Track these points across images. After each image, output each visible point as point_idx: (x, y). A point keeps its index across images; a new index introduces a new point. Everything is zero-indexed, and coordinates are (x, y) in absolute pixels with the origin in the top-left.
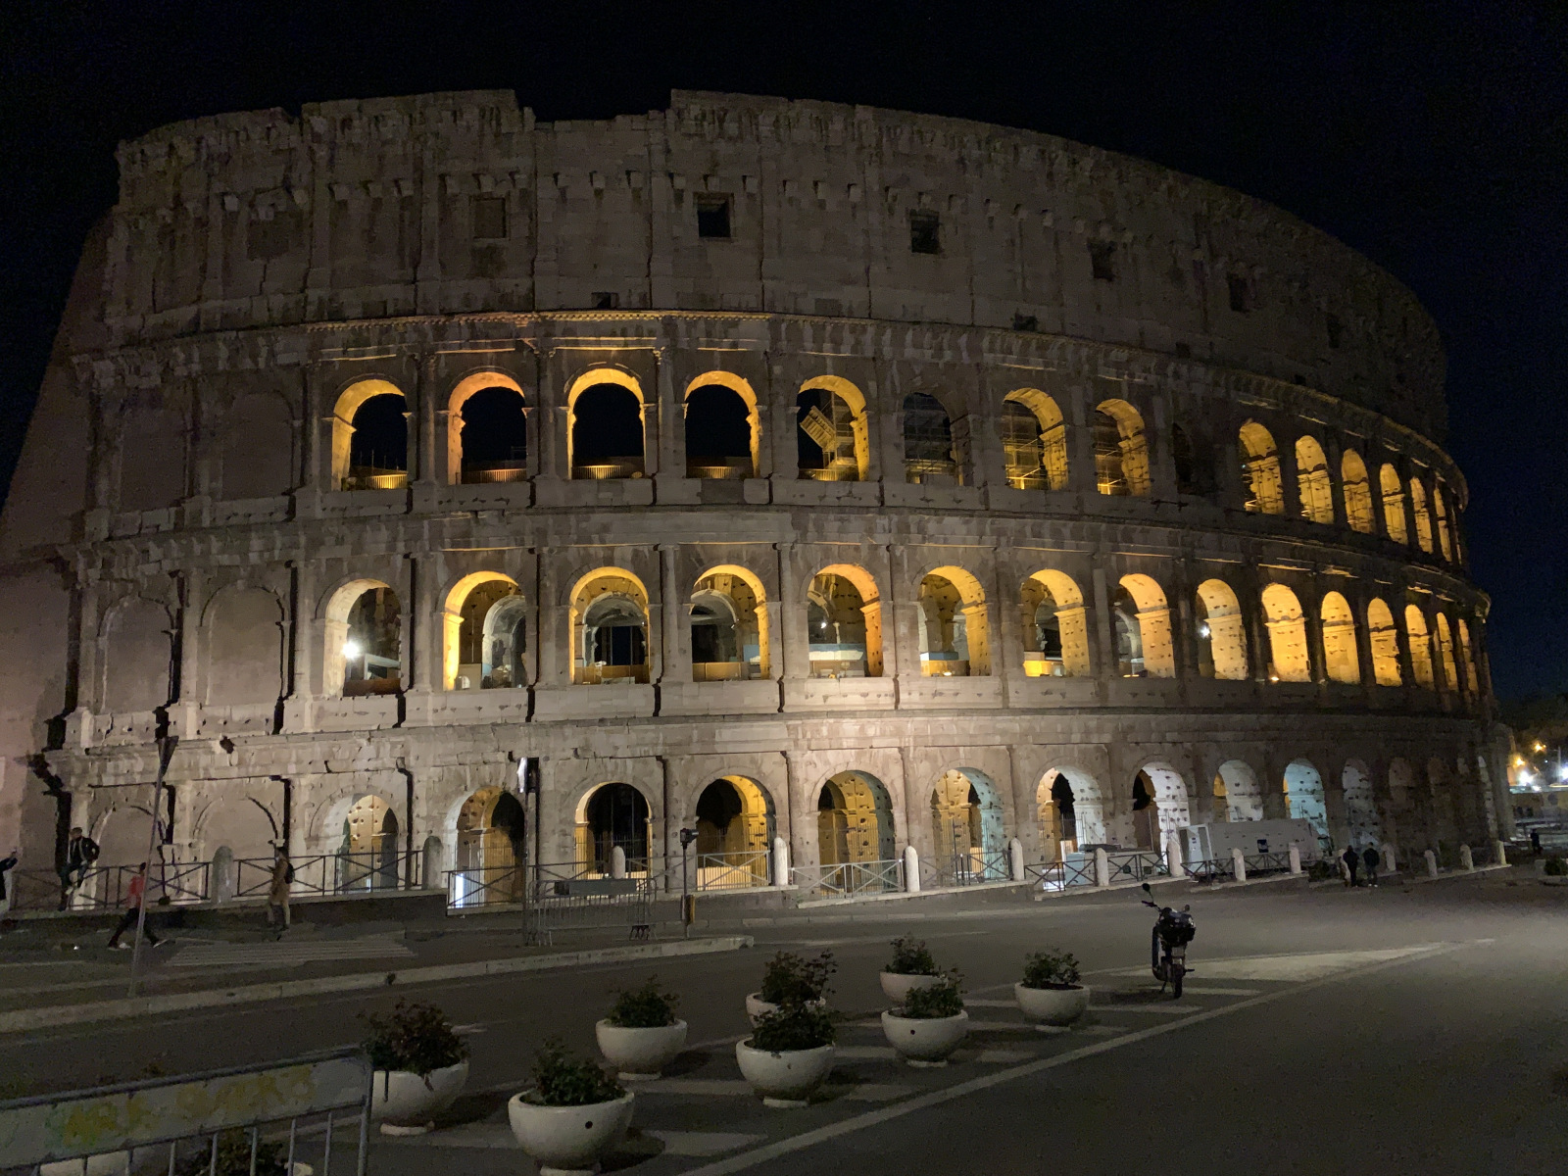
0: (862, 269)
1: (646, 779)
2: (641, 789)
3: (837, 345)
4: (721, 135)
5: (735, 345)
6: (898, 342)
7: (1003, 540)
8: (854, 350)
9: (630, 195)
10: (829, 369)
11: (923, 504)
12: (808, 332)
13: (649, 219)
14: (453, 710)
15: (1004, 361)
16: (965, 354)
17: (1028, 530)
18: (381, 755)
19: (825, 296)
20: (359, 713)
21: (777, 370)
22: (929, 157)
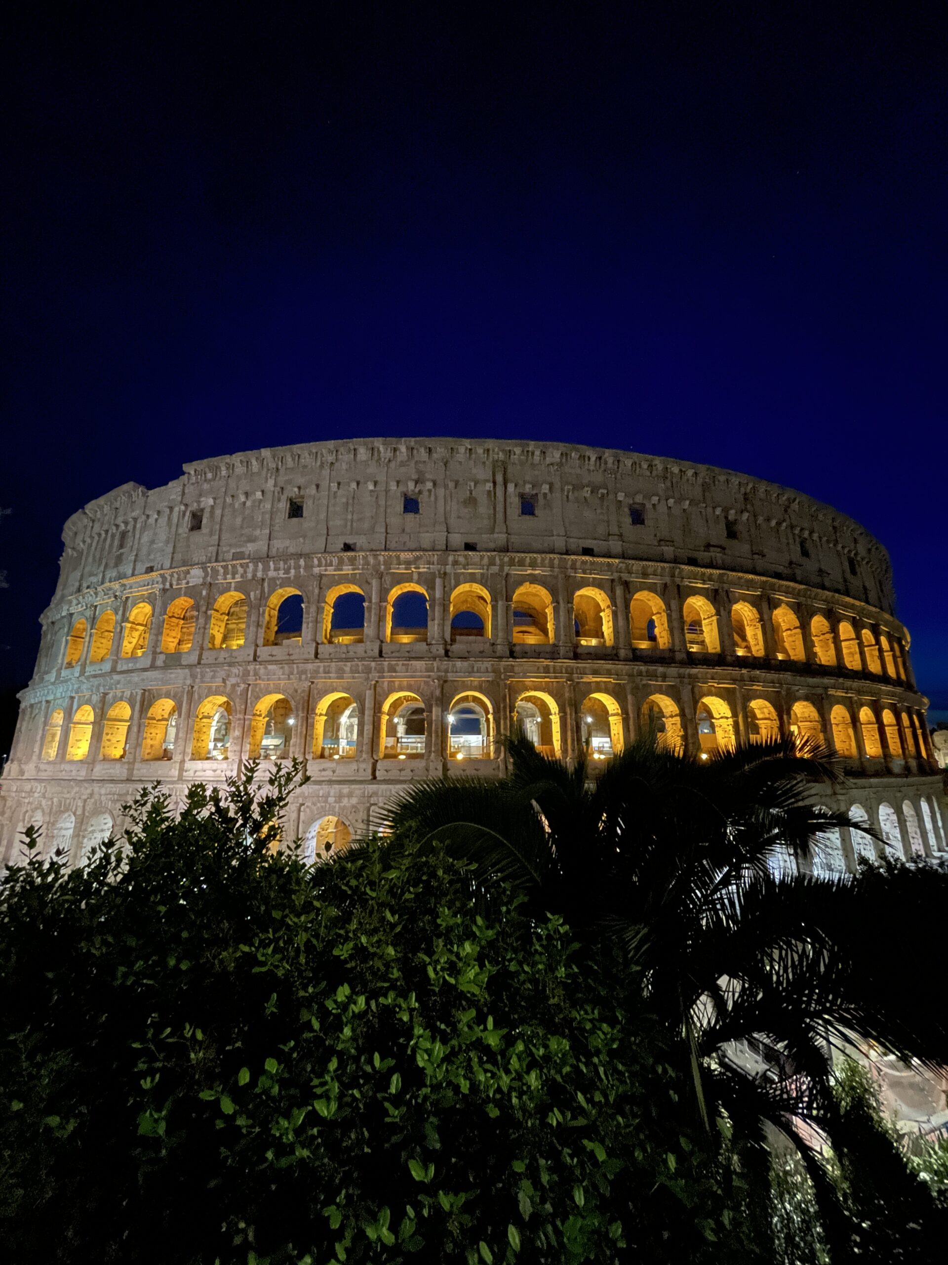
3: (234, 574)
4: (206, 480)
5: (188, 583)
6: (266, 569)
7: (303, 677)
8: (242, 576)
9: (167, 518)
10: (232, 589)
11: (270, 658)
12: (221, 571)
13: (170, 528)
15: (326, 570)
16: (302, 570)
17: (321, 669)
19: (238, 550)
21: (204, 593)
22: (305, 467)
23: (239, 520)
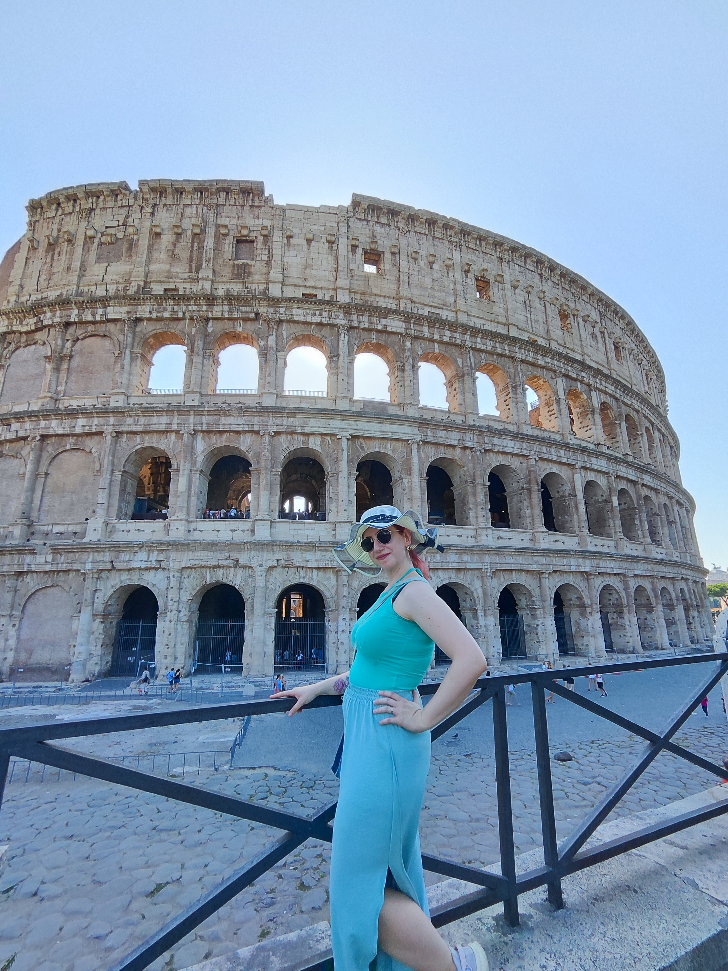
0: (452, 300)
1: (326, 583)
2: (321, 588)
3: (441, 336)
4: (377, 222)
5: (385, 328)
6: (473, 339)
7: (533, 452)
8: (450, 339)
9: (326, 245)
10: (436, 349)
11: (489, 427)
12: (426, 326)
13: (337, 258)
14: (201, 531)
17: (544, 448)
18: (150, 559)
19: (434, 311)
20: (138, 530)
21: (408, 344)
22: (484, 253)
23: (428, 281)
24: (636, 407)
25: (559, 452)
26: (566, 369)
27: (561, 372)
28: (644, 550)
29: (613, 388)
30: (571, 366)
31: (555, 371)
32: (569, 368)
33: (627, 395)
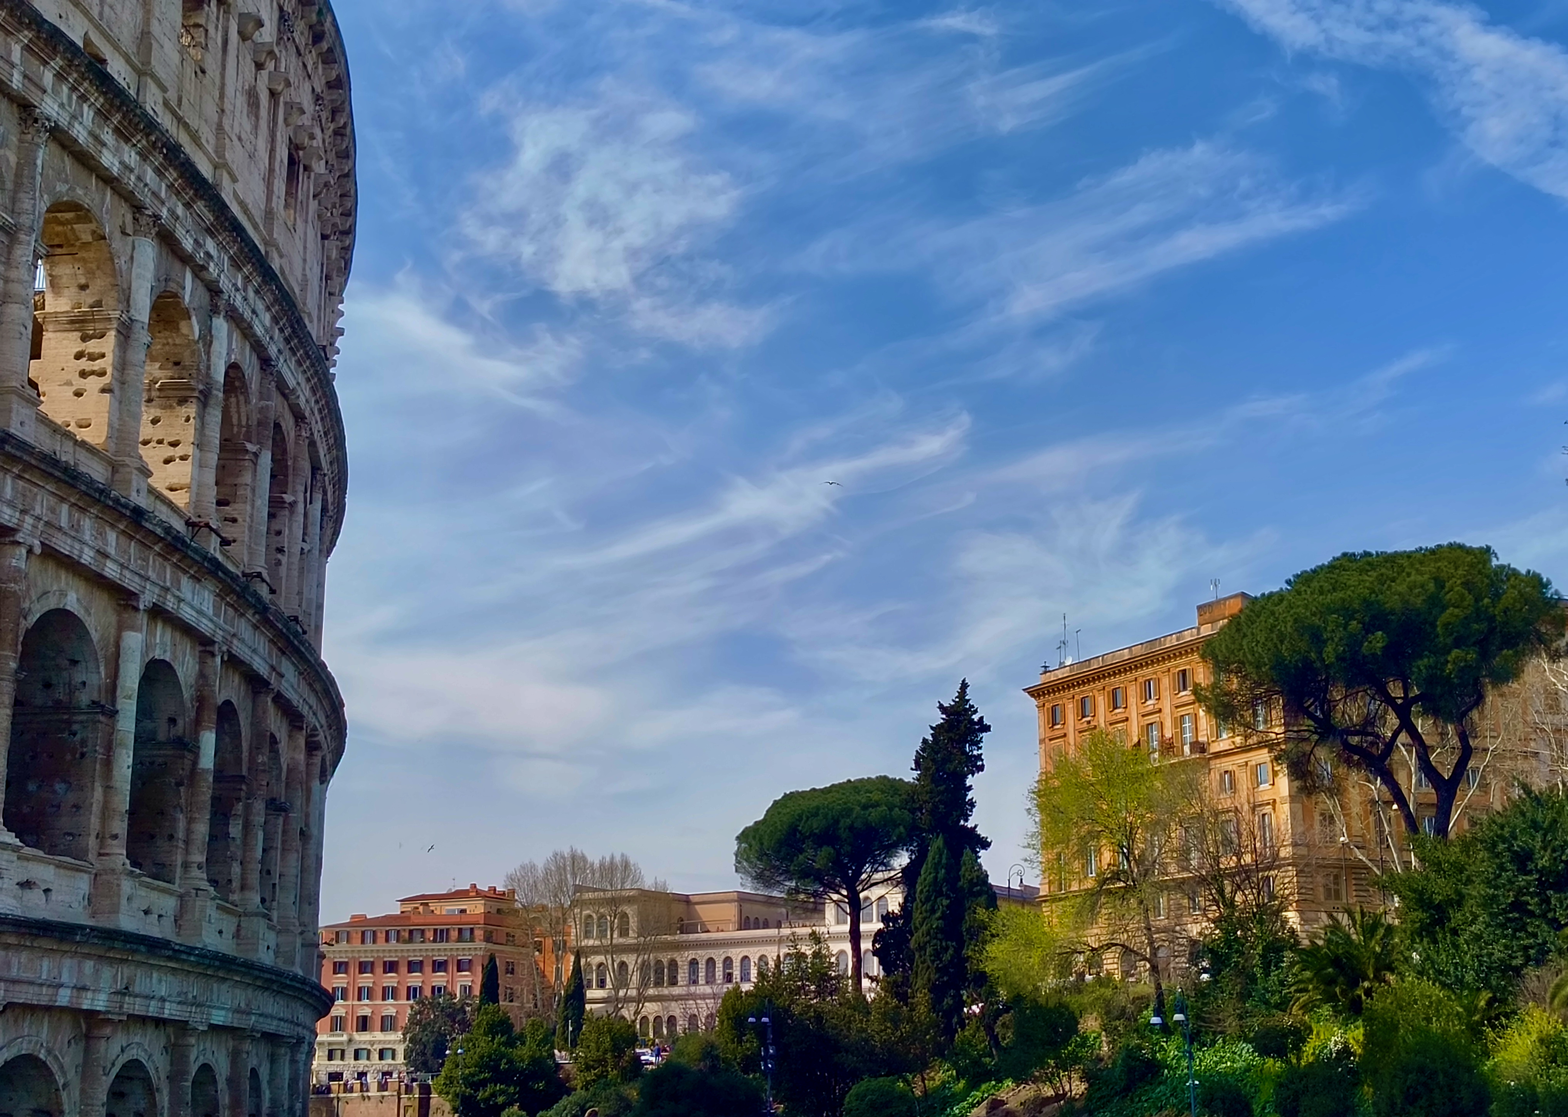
24: (302, 402)
25: (102, 534)
26: (172, 212)
27: (157, 217)
28: (237, 935)
29: (267, 318)
30: (187, 206)
31: (138, 208)
32: (180, 210)
33: (293, 351)
